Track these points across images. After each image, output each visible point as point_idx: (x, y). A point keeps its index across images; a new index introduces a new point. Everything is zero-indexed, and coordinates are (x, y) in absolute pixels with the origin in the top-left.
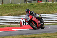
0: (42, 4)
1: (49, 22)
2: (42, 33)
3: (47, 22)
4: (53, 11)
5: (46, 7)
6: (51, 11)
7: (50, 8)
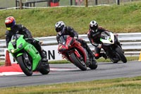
0: (59, 10)
2: (61, 83)
4: (86, 27)
6: (82, 29)
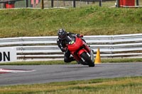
0: (15, 11)
1: (32, 58)
3: (26, 56)
4: (42, 29)
5: (26, 20)
6: (37, 31)
7: (35, 21)
